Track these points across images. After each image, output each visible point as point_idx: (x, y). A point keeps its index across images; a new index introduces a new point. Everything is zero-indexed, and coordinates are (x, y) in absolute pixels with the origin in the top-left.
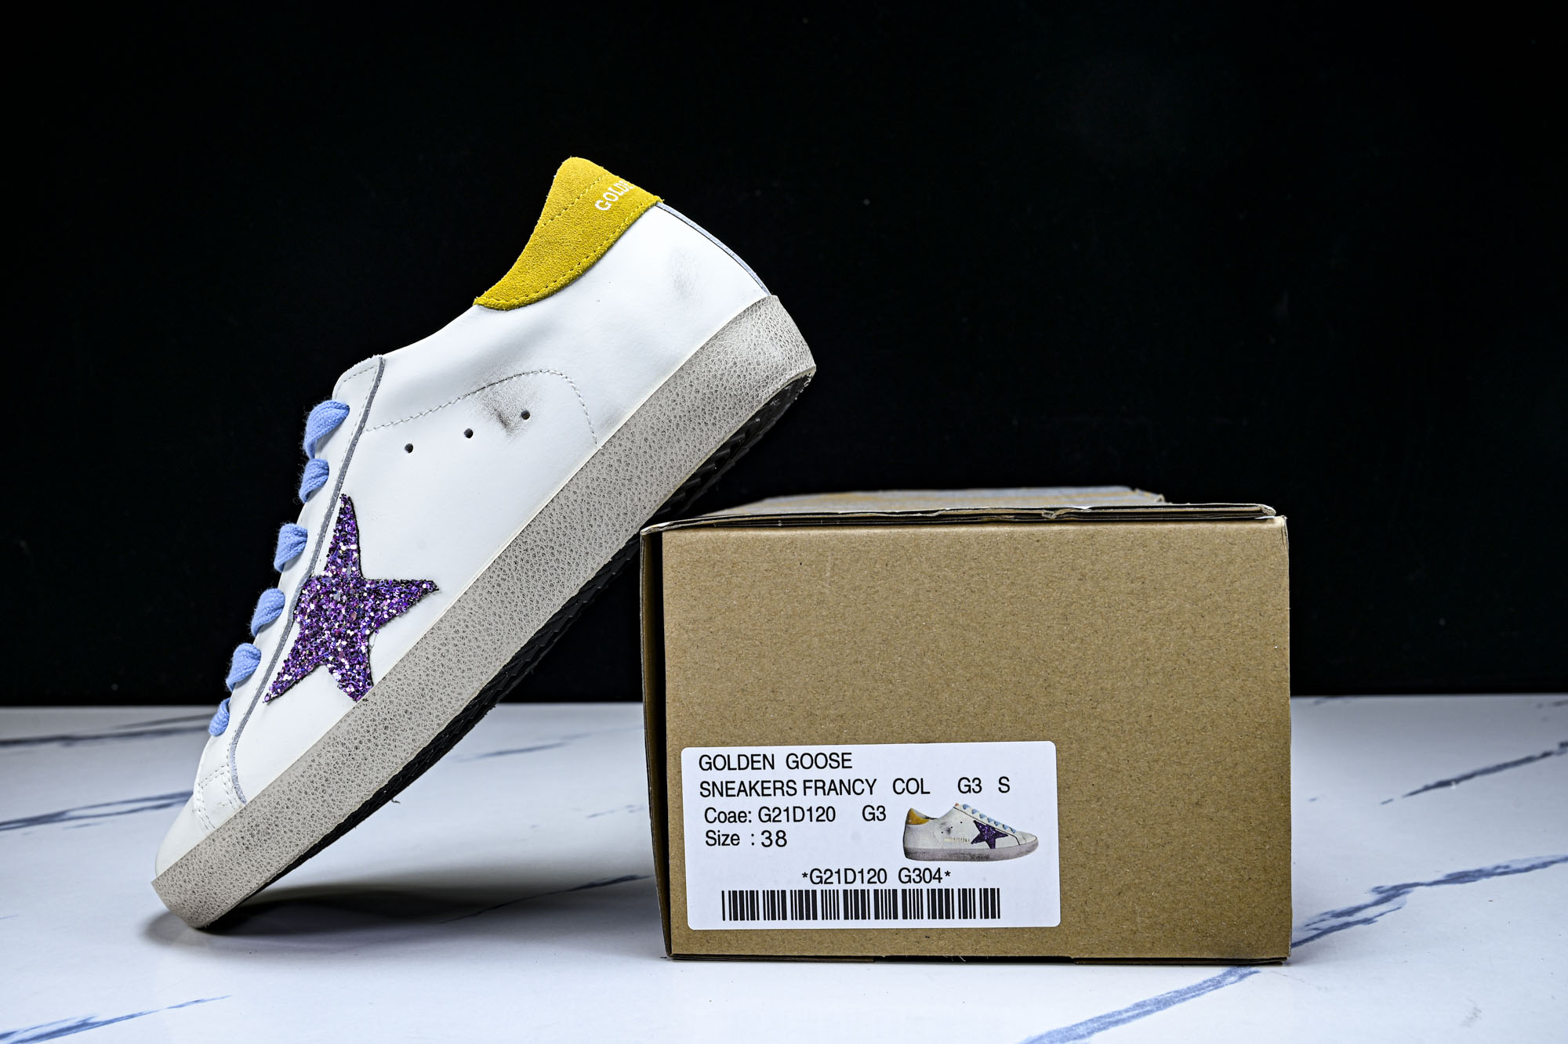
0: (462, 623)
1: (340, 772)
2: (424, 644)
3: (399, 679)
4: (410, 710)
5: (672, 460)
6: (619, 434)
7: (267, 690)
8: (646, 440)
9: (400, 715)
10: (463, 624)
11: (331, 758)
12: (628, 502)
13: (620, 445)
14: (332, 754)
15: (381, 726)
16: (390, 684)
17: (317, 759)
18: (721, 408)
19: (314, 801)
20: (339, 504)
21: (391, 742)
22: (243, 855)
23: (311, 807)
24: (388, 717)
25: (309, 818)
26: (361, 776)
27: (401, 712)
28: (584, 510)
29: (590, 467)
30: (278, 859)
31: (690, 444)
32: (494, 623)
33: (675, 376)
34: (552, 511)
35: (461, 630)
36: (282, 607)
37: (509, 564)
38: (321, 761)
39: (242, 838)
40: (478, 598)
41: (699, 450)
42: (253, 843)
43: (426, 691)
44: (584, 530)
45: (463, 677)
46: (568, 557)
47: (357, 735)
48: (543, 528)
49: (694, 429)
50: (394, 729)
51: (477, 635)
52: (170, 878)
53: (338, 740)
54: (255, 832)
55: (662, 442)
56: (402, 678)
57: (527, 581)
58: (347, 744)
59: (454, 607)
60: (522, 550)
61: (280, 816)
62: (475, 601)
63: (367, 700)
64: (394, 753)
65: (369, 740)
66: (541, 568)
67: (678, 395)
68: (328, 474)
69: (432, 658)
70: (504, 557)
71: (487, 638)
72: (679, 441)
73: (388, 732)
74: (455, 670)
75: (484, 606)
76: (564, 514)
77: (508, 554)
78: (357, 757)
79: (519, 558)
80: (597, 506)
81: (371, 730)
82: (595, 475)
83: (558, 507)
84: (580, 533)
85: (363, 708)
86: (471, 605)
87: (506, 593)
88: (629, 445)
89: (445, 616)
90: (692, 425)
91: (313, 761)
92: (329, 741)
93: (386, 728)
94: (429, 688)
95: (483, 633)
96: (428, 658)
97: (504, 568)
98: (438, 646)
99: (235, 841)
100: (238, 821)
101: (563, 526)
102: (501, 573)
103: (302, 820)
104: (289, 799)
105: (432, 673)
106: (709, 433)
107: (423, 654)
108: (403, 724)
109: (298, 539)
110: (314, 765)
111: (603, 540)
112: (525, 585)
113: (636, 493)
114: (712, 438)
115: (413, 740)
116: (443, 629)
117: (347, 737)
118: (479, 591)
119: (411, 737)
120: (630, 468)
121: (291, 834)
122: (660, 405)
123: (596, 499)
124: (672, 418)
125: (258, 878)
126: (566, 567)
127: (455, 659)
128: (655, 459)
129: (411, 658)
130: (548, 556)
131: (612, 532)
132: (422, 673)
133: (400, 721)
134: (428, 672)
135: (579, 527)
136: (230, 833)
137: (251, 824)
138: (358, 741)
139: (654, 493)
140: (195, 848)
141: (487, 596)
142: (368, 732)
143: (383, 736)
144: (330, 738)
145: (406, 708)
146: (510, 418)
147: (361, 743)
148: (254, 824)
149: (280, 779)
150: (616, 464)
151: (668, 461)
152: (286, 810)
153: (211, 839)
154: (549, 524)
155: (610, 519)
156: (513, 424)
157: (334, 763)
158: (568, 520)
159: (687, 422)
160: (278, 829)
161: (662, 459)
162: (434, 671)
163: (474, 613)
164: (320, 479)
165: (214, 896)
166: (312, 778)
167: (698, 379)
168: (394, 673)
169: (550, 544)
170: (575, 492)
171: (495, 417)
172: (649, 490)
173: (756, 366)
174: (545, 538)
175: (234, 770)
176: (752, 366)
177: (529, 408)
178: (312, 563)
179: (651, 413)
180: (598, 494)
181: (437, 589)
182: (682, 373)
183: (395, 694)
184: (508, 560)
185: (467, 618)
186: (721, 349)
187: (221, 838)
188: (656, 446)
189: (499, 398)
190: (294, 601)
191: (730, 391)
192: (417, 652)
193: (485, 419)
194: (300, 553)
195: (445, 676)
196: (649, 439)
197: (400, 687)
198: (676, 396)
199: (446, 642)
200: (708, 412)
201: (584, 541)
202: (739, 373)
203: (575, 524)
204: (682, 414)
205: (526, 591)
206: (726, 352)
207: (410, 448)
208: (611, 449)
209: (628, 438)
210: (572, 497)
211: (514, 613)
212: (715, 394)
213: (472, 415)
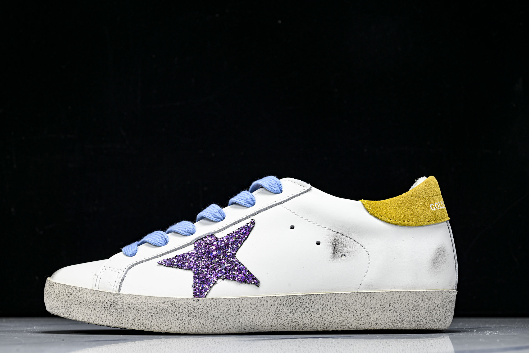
1: (165, 315)
2: (236, 300)
3: (216, 304)
4: (209, 318)
5: (377, 319)
6: (369, 293)
7: (161, 259)
8: (376, 304)
9: (204, 316)
10: (256, 306)
11: (167, 308)
12: (349, 319)
13: (366, 298)
14: (168, 306)
15: (195, 314)
16: (212, 302)
17: (161, 303)
18: (410, 317)
19: (145, 315)
21: (192, 322)
22: (100, 308)
23: (142, 316)
24: (200, 313)
25: (137, 319)
26: (170, 323)
27: (206, 316)
28: (332, 308)
29: (349, 295)
30: (111, 321)
31: (388, 320)
32: (265, 316)
33: (406, 292)
34: (322, 298)
35: (253, 308)
36: (192, 234)
37: (290, 301)
38: (162, 305)
39: (107, 303)
40: (269, 302)
41: (389, 324)
42: (108, 308)
43: (221, 317)
44: (325, 314)
45: (237, 324)
46: (311, 317)
47: (184, 309)
48: (313, 300)
49: (394, 316)
50: (198, 319)
51: (256, 314)
52: (62, 288)
53: (176, 304)
54: (113, 305)
55: (380, 310)
56: (218, 305)
57: (290, 313)
58: (177, 309)
59: (258, 298)
60: (299, 301)
61: (128, 309)
62: (267, 302)
63: (199, 300)
64: (189, 327)
65: (186, 315)
66: (299, 313)
67: (401, 300)
68: (252, 206)
69: (234, 307)
70: (291, 297)
71: (258, 318)
72: (386, 315)
73: (195, 318)
74: (237, 319)
75: (269, 307)
76: (325, 302)
77: (294, 298)
78: (175, 316)
79: (296, 303)
80: (338, 310)
81: (190, 312)
82: (348, 300)
83: (325, 298)
84: (323, 313)
85: (195, 302)
86: (265, 303)
87: (279, 310)
88: (369, 300)
89: (253, 298)
90: (395, 314)
91: (159, 302)
92: (172, 301)
93: (195, 316)
94: (223, 317)
95: (259, 316)
96: (233, 306)
97: (287, 301)
98: (240, 305)
99: (102, 301)
100: (111, 296)
101: (320, 306)
102: (285, 302)
103: (134, 317)
104: (137, 306)
105: (229, 313)
106: (398, 322)
107: (233, 304)
108: (202, 320)
109: (221, 217)
110: (158, 304)
111: (327, 323)
112: (288, 313)
113: (354, 318)
114: (397, 324)
115: (199, 328)
116: (248, 302)
117: (180, 306)
118: (272, 300)
119: (200, 327)
120: (361, 308)
121: (125, 318)
122: (392, 298)
123: (340, 308)
124: (391, 306)
125: (96, 320)
126: (307, 320)
127: (241, 315)
128: (372, 313)
129: (228, 301)
130: (305, 311)
131: (333, 323)
132: (226, 309)
133: (203, 318)
134: (228, 311)
135: (325, 311)
136: (104, 297)
137: (115, 302)
138: (182, 311)
139: (360, 324)
140: (84, 288)
141: (273, 305)
142: (188, 311)
143: (191, 318)
144: (173, 301)
145: (209, 316)
146: (338, 252)
147: (182, 312)
148: (116, 302)
149: (141, 297)
150: (358, 303)
151: (375, 318)
152: (132, 309)
153: (93, 292)
154: (317, 301)
155: (337, 318)
156: (337, 255)
157: (166, 310)
158: (324, 306)
159: (395, 312)
160: (122, 312)
161: (374, 316)
162: (231, 313)
163: (263, 306)
164: (248, 204)
165: (72, 310)
166: (153, 308)
167: (412, 301)
168: (217, 301)
169: (310, 308)
170: (335, 299)
171: (333, 246)
172: (359, 321)
173: (434, 314)
174: (311, 304)
175: (125, 276)
176: (433, 313)
177: (346, 254)
178: (218, 231)
179: (386, 297)
180: (342, 307)
181: (258, 286)
182: (409, 293)
183: (210, 308)
184: (291, 300)
185: (259, 306)
186: (429, 297)
187: (98, 295)
188: (377, 309)
189: (340, 241)
190: (200, 237)
191: (418, 315)
192: (231, 301)
193: (328, 243)
194: (216, 222)
195: (232, 318)
196: (377, 305)
197: (214, 307)
198: (400, 299)
199: (244, 307)
200: (404, 315)
201: (321, 317)
202: (427, 311)
203: (324, 309)
204: (396, 307)
205: (286, 315)
206: (429, 300)
207: (292, 228)
208: (361, 296)
209: (371, 298)
210: (333, 299)
211: (275, 319)
212: (413, 311)
213: (326, 237)
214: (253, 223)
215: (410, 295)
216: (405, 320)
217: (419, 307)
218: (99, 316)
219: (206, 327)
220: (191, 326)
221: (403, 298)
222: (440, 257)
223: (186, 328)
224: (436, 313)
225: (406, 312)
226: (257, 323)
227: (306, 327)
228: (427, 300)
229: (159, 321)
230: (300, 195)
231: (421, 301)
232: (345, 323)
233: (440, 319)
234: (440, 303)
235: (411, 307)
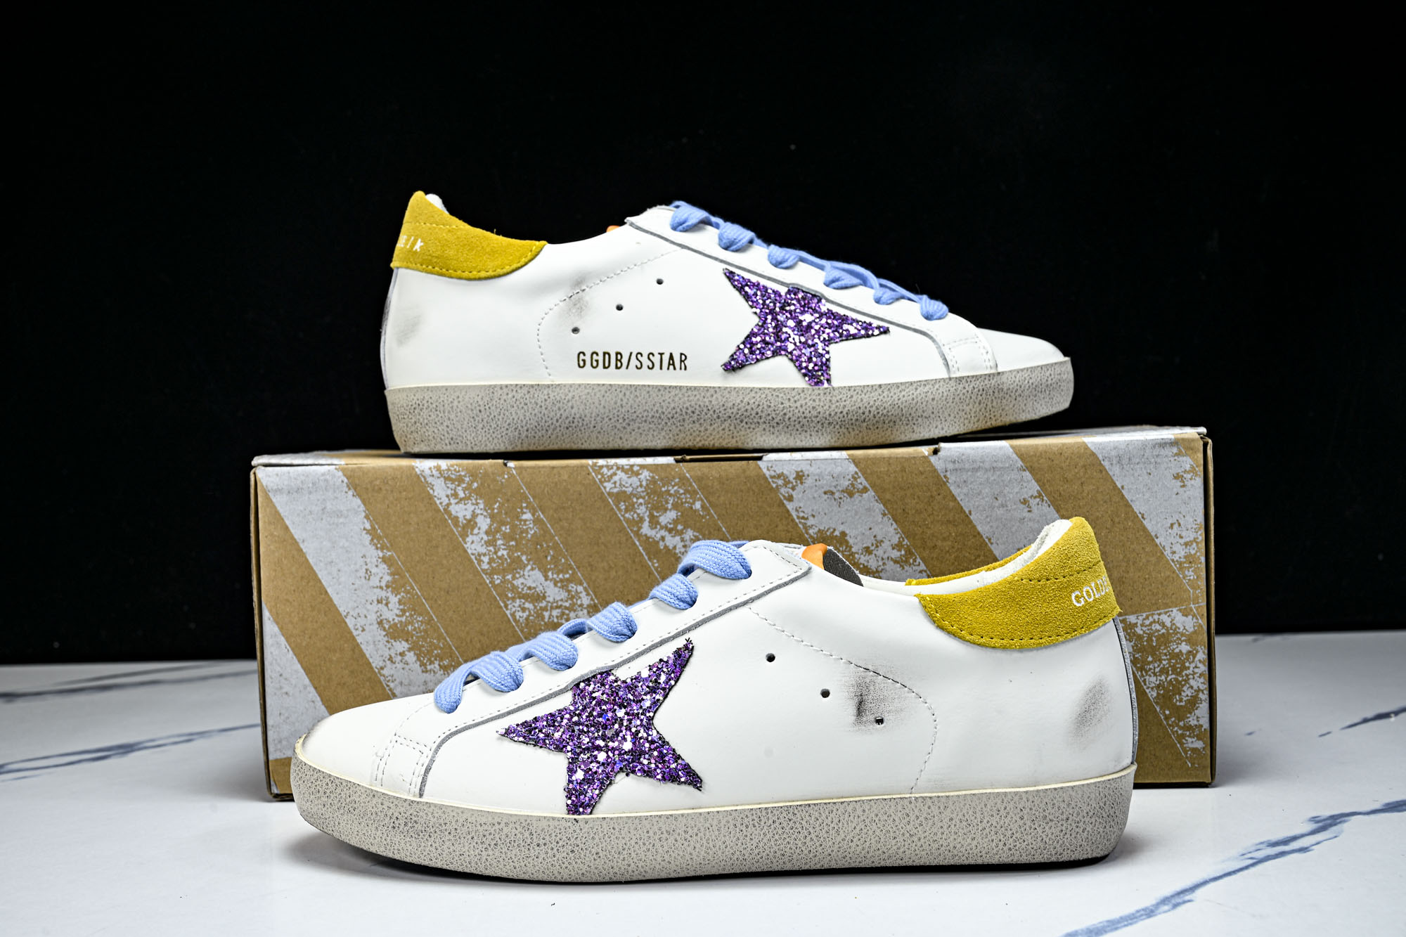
0: (696, 830)
1: (511, 848)
2: (654, 820)
3: (613, 828)
4: (601, 854)
6: (936, 799)
7: (505, 723)
8: (951, 819)
9: (590, 852)
11: (513, 834)
12: (895, 848)
13: (929, 807)
14: (517, 832)
15: (570, 847)
16: (605, 825)
17: (503, 825)
18: (1026, 843)
19: (472, 847)
20: (680, 643)
21: (566, 863)
22: (386, 827)
23: (467, 848)
24: (581, 846)
25: (457, 852)
26: (523, 864)
27: (594, 851)
28: (858, 828)
29: (893, 803)
30: (408, 854)
31: (979, 848)
32: (718, 847)
33: (1016, 793)
34: (835, 811)
35: (690, 833)
36: (570, 667)
37: (768, 819)
38: (505, 829)
39: (397, 818)
40: (723, 822)
42: (401, 829)
43: (625, 852)
44: (843, 840)
45: (660, 863)
46: (814, 846)
47: (547, 838)
48: (817, 815)
49: (993, 841)
50: (577, 856)
51: (698, 846)
52: (315, 777)
53: (531, 827)
55: (960, 830)
56: (617, 829)
57: (769, 840)
58: (534, 837)
59: (701, 814)
60: (787, 817)
62: (720, 822)
63: (577, 822)
64: (561, 871)
65: (552, 849)
66: (788, 840)
67: (1005, 808)
68: (691, 606)
69: (651, 834)
70: (770, 811)
71: (703, 853)
72: (973, 839)
73: (571, 855)
74: (659, 855)
75: (723, 831)
76: (841, 819)
77: (774, 812)
78: (532, 850)
79: (779, 820)
80: (870, 832)
81: (560, 844)
82: (891, 812)
83: (842, 809)
84: (839, 839)
85: (570, 824)
86: (715, 823)
87: (746, 836)
88: (936, 812)
89: (688, 814)
90: (994, 837)
92: (523, 821)
93: (572, 851)
94: (629, 851)
95: (704, 848)
96: (648, 832)
97: (762, 818)
98: (663, 830)
99: (389, 814)
100: (405, 804)
101: (832, 825)
102: (757, 820)
104: (456, 829)
105: (642, 844)
106: (1001, 852)
107: (648, 826)
108: (587, 859)
109: (626, 631)
110: (497, 827)
111: (851, 855)
112: (765, 841)
115: (583, 874)
116: (679, 822)
117: (539, 831)
118: (730, 818)
119: (584, 871)
120: (920, 829)
121: (434, 851)
122: (986, 805)
123: (874, 827)
124: (985, 821)
126: (806, 852)
127: (666, 848)
128: (944, 837)
129: (637, 821)
130: (801, 836)
131: (862, 855)
132: (634, 838)
133: (587, 855)
134: (639, 841)
135: (843, 836)
136: (391, 805)
137: (413, 817)
138: (544, 841)
140: (354, 784)
141: (732, 827)
142: (558, 843)
143: (565, 854)
144: (526, 821)
145: (600, 851)
146: (867, 712)
147: (545, 844)
148: (414, 819)
149: (463, 811)
150: (913, 817)
151: (951, 845)
152: (447, 833)
153: (373, 793)
154: (824, 816)
155: (870, 847)
156: (864, 719)
157: (512, 839)
158: (840, 825)
159: (993, 833)
160: (429, 838)
161: (948, 841)
162: (644, 844)
163: (711, 829)
164: (681, 603)
165: (337, 823)
166: (487, 833)
167: (1031, 809)
168: (615, 821)
169: (811, 830)
170: (864, 811)
171: (856, 700)
172: (917, 852)
173: (1081, 831)
174: (811, 822)
175: (432, 761)
176: (1077, 830)
177: (886, 717)
178: (620, 663)
179: (973, 804)
180: (879, 825)
181: (699, 789)
182: (1024, 795)
183: (601, 835)
184: (770, 815)
185: (702, 829)
186: (1067, 799)
187: (380, 801)
188: (953, 829)
189: (872, 688)
191: (1044, 837)
192: (644, 821)
193: (847, 694)
194: (617, 642)
195: (649, 854)
196: (954, 822)
197: (609, 834)
198: (1003, 808)
199: (672, 832)
200: (1014, 838)
201: (837, 846)
202: (1064, 828)
203: (842, 831)
204: (995, 824)
205: (761, 845)
206: (1069, 805)
207: (771, 658)
208: (919, 804)
209: (939, 807)
210: (859, 812)
211: (738, 853)
212: (1032, 830)
213: (841, 682)
214: (690, 648)
215: (1025, 799)
216: (1017, 848)
217: (1045, 821)
218: (385, 843)
219: (596, 871)
220: (566, 870)
221: (1012, 804)
222: (1092, 708)
223: (556, 872)
224: (1084, 829)
225: (1017, 832)
226: (702, 862)
227: (806, 864)
228: (1062, 805)
229: (501, 860)
230: (786, 584)
231: (1050, 808)
232: (887, 854)
234: (1093, 806)
235: (1029, 823)
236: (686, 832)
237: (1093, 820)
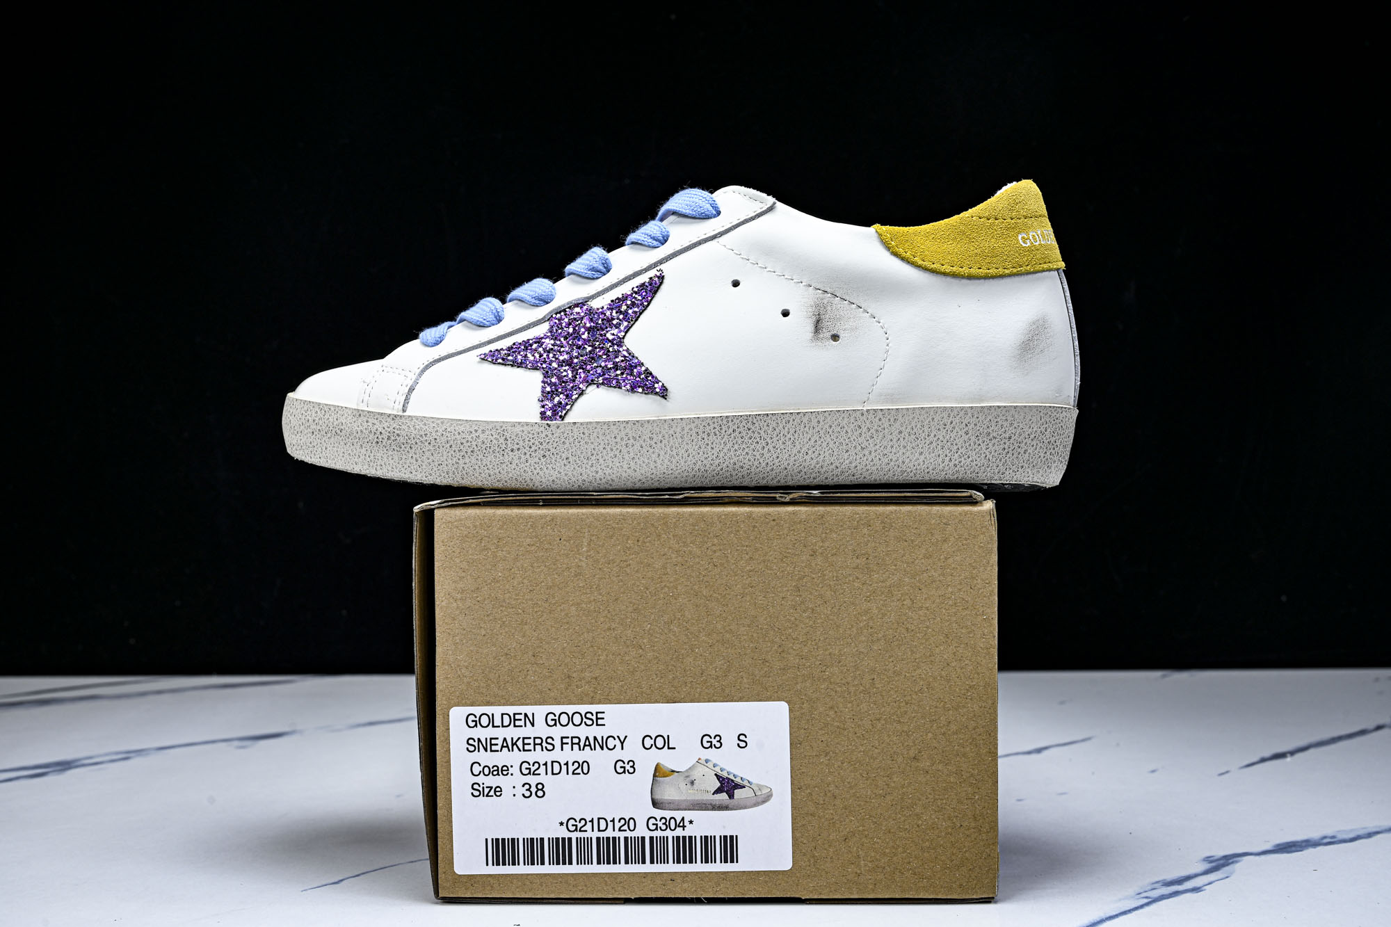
0: (660, 436)
1: (486, 455)
2: (622, 426)
3: (583, 433)
4: (571, 460)
5: (903, 462)
6: (886, 411)
7: (486, 350)
8: (900, 432)
9: (561, 457)
10: (660, 438)
11: (489, 441)
12: (847, 462)
13: (880, 420)
14: (492, 438)
15: (542, 452)
16: (575, 430)
17: (480, 431)
18: (970, 459)
19: (450, 456)
20: (653, 274)
21: (538, 468)
22: (370, 444)
23: (445, 458)
24: (553, 450)
25: (436, 464)
26: (497, 471)
27: (564, 456)
28: (813, 440)
29: (846, 415)
30: (390, 469)
31: (926, 463)
32: (681, 456)
33: (962, 408)
34: (791, 420)
35: (655, 440)
36: (547, 303)
37: (729, 427)
38: (481, 436)
39: (381, 433)
40: (686, 430)
41: (928, 473)
42: (384, 443)
43: (593, 458)
44: (799, 452)
45: (626, 472)
46: (771, 459)
47: (521, 443)
48: (775, 425)
49: (939, 456)
50: (549, 462)
51: (662, 453)
53: (506, 434)
54: (393, 438)
55: (909, 444)
56: (586, 434)
57: (729, 450)
58: (509, 442)
59: (665, 421)
60: (746, 426)
61: (419, 444)
62: (683, 429)
63: (549, 426)
64: (533, 477)
65: (525, 454)
66: (747, 450)
67: (951, 423)
68: (663, 244)
69: (618, 439)
70: (730, 419)
71: (666, 461)
72: (921, 454)
73: (543, 460)
74: (625, 462)
75: (686, 439)
76: (797, 429)
77: (735, 420)
78: (507, 456)
79: (739, 430)
80: (824, 445)
81: (533, 449)
82: (844, 423)
83: (798, 420)
84: (795, 451)
85: (542, 429)
86: (679, 430)
87: (708, 445)
88: (886, 425)
89: (654, 421)
90: (941, 452)
91: (476, 431)
92: (499, 428)
93: (544, 456)
94: (598, 457)
95: (667, 456)
97: (723, 427)
98: (630, 435)
99: (374, 430)
100: (389, 420)
101: (789, 436)
102: (718, 428)
103: (430, 460)
104: (435, 439)
105: (609, 449)
106: (947, 468)
107: (615, 432)
108: (558, 464)
109: (601, 267)
110: (474, 435)
111: (805, 470)
112: (725, 450)
113: (858, 461)
114: (945, 473)
115: (553, 481)
116: (645, 428)
117: (513, 437)
118: (693, 426)
119: (554, 478)
120: (871, 441)
121: (415, 462)
122: (933, 419)
123: (828, 439)
124: (932, 435)
125: (365, 467)
126: (764, 465)
127: (632, 455)
128: (894, 450)
129: (605, 427)
130: (759, 447)
131: (816, 470)
132: (602, 443)
133: (558, 460)
134: (607, 447)
135: (799, 448)
136: (375, 421)
137: (395, 431)
138: (518, 446)
139: (870, 472)
140: (342, 407)
141: (694, 434)
142: (530, 447)
143: (537, 460)
144: (501, 427)
145: (570, 456)
146: (824, 329)
147: (518, 449)
148: (397, 432)
149: (443, 421)
150: (865, 430)
151: (900, 461)
152: (427, 444)
153: (359, 413)
154: (781, 426)
155: (823, 461)
156: (821, 336)
157: (489, 445)
158: (796, 435)
159: (939, 447)
160: (410, 450)
161: (898, 455)
162: (612, 450)
163: (674, 436)
164: (654, 242)
165: (324, 448)
166: (464, 441)
167: (975, 425)
168: (585, 426)
169: (768, 440)
170: (819, 422)
171: (814, 319)
172: (868, 467)
173: (1022, 452)
174: (769, 432)
175: (416, 383)
176: (1019, 450)
177: (842, 335)
178: (595, 294)
179: (921, 418)
180: (832, 437)
181: (664, 397)
182: (969, 410)
183: (572, 440)
184: (730, 424)
185: (667, 436)
186: (1010, 418)
187: (365, 419)
188: (903, 443)
189: (829, 308)
190: (560, 307)
191: (988, 454)
192: (612, 427)
193: (806, 313)
194: (593, 279)
195: (616, 460)
196: (903, 434)
197: (579, 438)
198: (949, 423)
199: (638, 438)
200: (959, 453)
201: (792, 459)
202: (1006, 447)
203: (797, 443)
204: (941, 438)
205: (721, 455)
206: (1011, 425)
207: (736, 284)
208: (871, 416)
209: (889, 420)
210: (814, 423)
211: (700, 463)
212: (976, 446)
213: (800, 301)
214: (661, 278)
215: (970, 415)
216: (962, 464)
217: (989, 438)
218: (369, 460)
219: (566, 478)
220: (538, 477)
221: (957, 420)
222: (1036, 338)
223: (528, 479)
224: (1026, 451)
225: (962, 447)
226: (665, 471)
227: (763, 478)
228: (1005, 424)
229: (477, 467)
230: (752, 219)
231: (993, 426)
232: (840, 470)
233: (1035, 462)
234: (1034, 430)
235: (973, 438)
236: (651, 439)
237: (1034, 443)
